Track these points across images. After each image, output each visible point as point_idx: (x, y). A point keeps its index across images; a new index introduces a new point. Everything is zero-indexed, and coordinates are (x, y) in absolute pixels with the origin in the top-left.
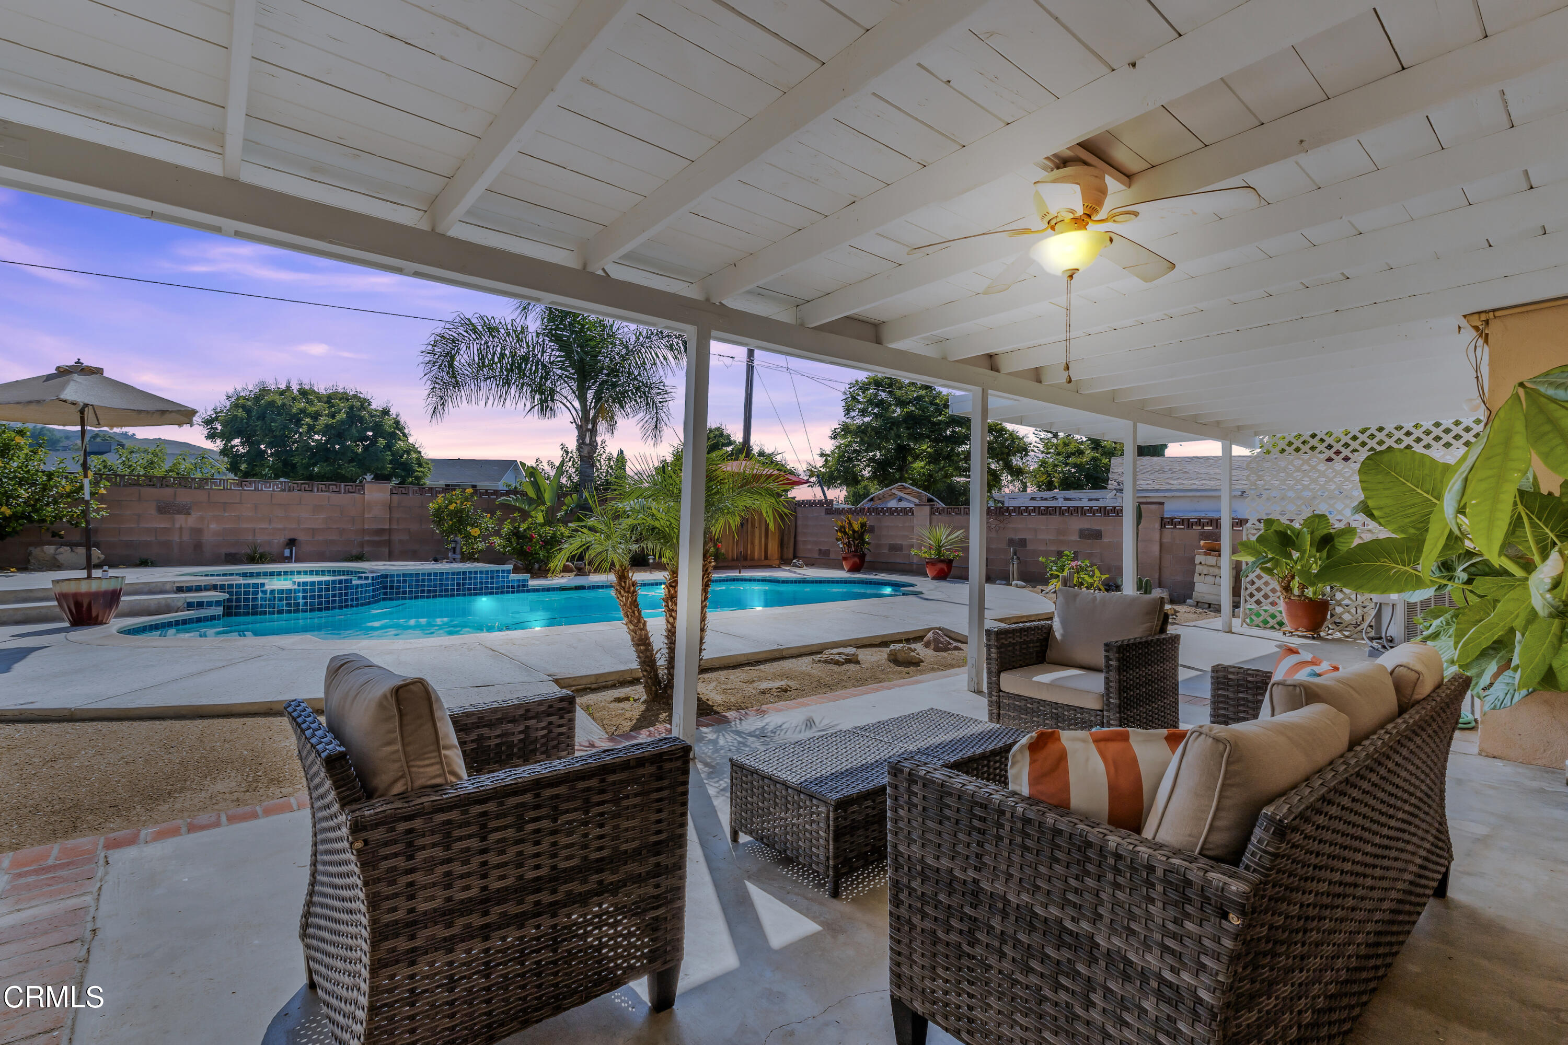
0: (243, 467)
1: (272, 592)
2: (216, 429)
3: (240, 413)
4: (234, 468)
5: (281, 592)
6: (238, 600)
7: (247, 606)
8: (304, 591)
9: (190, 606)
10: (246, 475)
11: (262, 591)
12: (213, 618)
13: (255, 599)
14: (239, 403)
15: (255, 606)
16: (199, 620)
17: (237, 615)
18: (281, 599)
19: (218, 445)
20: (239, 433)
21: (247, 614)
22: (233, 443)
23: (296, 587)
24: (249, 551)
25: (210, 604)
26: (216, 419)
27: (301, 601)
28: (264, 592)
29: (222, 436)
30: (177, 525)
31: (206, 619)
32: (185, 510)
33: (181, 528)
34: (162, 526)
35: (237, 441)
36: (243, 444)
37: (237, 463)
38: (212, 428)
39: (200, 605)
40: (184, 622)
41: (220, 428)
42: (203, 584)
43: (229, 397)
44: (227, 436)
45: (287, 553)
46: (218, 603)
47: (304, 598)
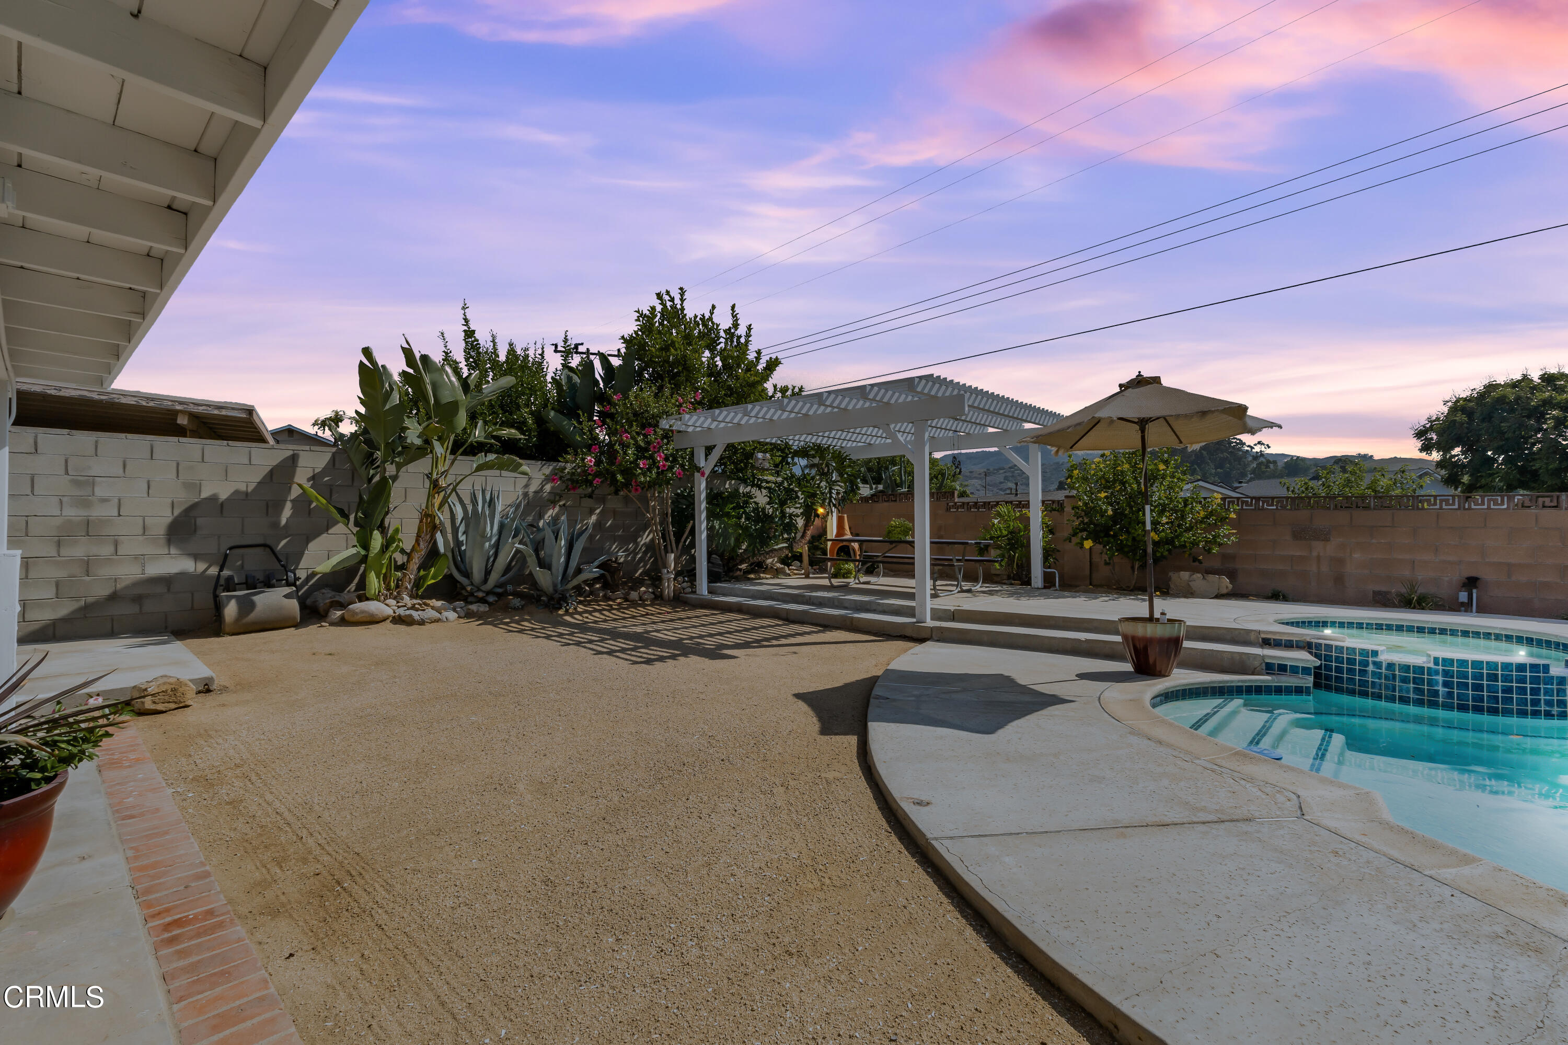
0: (1466, 479)
1: (1391, 666)
2: (1432, 439)
3: (1460, 417)
4: (1452, 480)
5: (1406, 668)
6: (1340, 670)
7: (1351, 681)
8: (1446, 673)
9: (1269, 668)
10: (1470, 489)
11: (1375, 663)
12: (1299, 690)
13: (1363, 672)
14: (1460, 407)
15: (1363, 683)
16: (1279, 690)
17: (1339, 690)
18: (1405, 680)
19: (1436, 456)
20: (1457, 442)
21: (1352, 692)
22: (1453, 453)
23: (1431, 665)
24: (1403, 590)
25: (1295, 670)
26: (1431, 429)
27: (1441, 689)
28: (1378, 665)
29: (1440, 446)
30: (1315, 554)
31: (1289, 690)
32: (1323, 536)
33: (1319, 557)
34: (1298, 554)
35: (1457, 451)
36: (1463, 453)
37: (1456, 474)
38: (1426, 439)
39: (1282, 668)
40: (1259, 690)
41: (1435, 437)
42: (1294, 639)
43: (1445, 403)
44: (1444, 447)
45: (1463, 597)
46: (1306, 671)
47: (1445, 684)
